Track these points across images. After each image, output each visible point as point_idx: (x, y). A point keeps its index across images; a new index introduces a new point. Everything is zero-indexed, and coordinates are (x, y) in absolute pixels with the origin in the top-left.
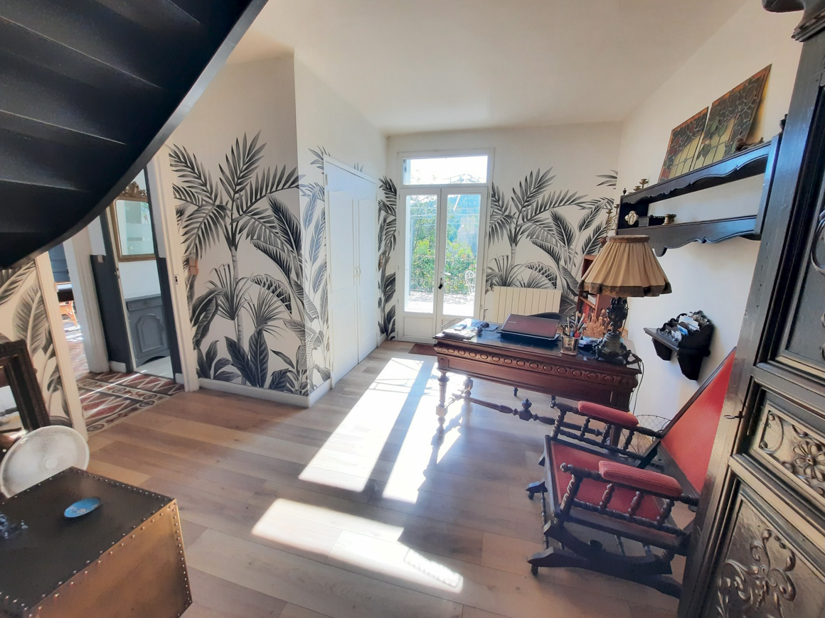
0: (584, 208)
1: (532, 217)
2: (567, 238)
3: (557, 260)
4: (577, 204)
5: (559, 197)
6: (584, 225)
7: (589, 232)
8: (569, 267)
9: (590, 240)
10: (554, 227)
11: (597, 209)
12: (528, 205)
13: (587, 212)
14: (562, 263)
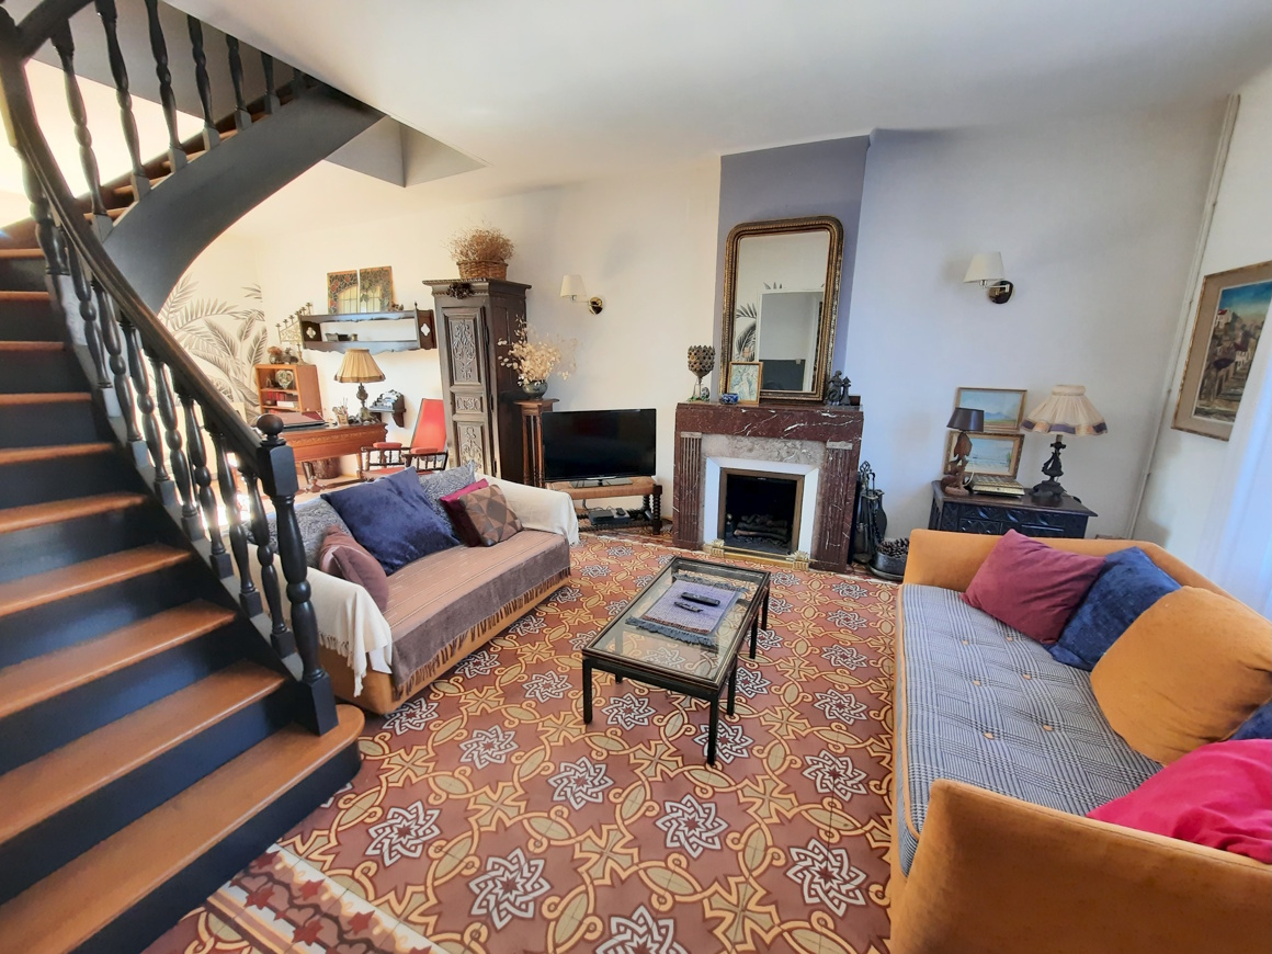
0: (238, 318)
1: (184, 325)
2: (231, 349)
3: (226, 372)
4: (231, 314)
5: (209, 305)
6: (244, 335)
7: (250, 342)
8: (240, 378)
9: (253, 350)
10: (213, 337)
11: (251, 320)
12: (175, 311)
13: (241, 322)
14: (232, 374)
